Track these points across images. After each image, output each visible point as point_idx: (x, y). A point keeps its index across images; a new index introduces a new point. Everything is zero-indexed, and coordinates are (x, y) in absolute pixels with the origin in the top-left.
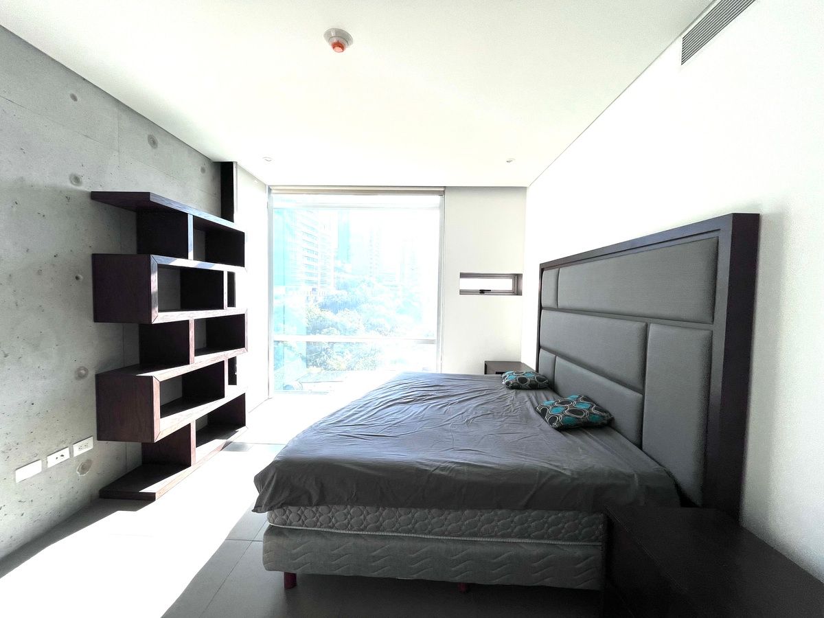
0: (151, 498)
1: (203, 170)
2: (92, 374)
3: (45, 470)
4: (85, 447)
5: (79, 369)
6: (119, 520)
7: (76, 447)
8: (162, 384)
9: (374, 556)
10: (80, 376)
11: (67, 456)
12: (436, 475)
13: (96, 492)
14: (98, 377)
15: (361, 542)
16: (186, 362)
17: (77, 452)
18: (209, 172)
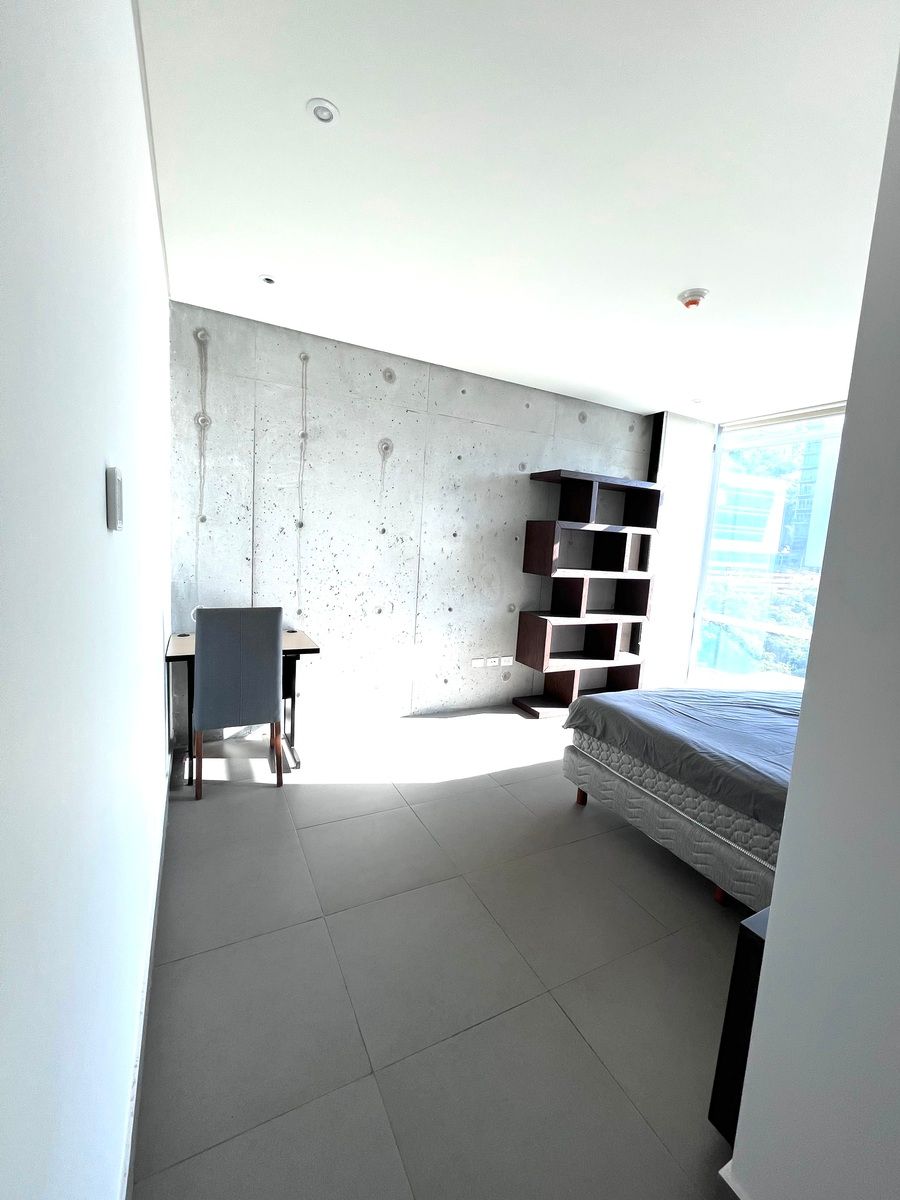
0: (536, 715)
1: (631, 429)
2: (517, 611)
3: (486, 667)
4: (509, 661)
5: (511, 605)
6: (515, 719)
7: (503, 659)
8: (555, 628)
9: (630, 803)
10: (511, 611)
11: (497, 664)
12: (702, 757)
13: (511, 697)
14: (521, 614)
15: (624, 786)
16: (577, 614)
17: (503, 664)
18: (638, 428)
